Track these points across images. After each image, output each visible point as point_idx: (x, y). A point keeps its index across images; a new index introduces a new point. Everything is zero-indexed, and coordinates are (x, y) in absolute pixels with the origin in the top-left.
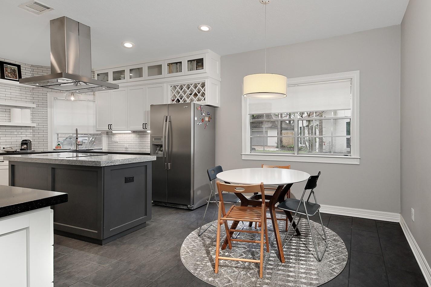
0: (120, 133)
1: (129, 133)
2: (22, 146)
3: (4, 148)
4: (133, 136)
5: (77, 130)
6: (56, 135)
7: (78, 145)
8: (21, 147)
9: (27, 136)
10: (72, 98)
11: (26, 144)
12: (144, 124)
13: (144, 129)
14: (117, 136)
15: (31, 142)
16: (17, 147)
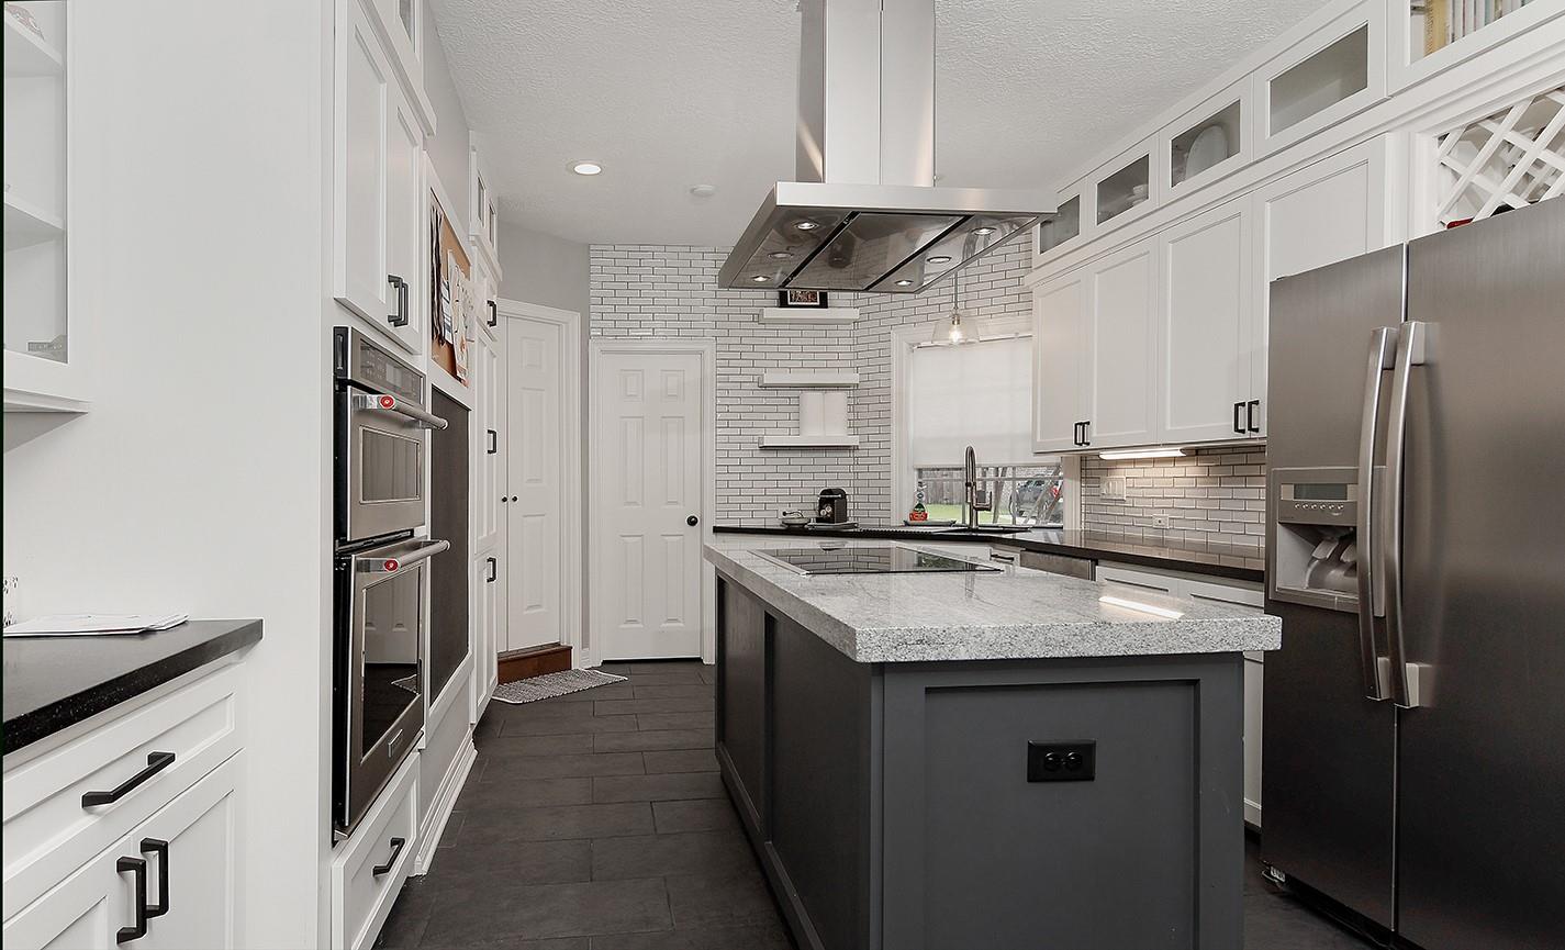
0: (1134, 461)
1: (1174, 460)
2: (821, 508)
3: (785, 514)
4: (1192, 469)
5: (971, 453)
6: (916, 473)
7: (977, 510)
8: (819, 511)
9: (835, 475)
10: (956, 335)
11: (830, 502)
12: (1243, 405)
13: (1243, 431)
14: (1123, 473)
15: (844, 495)
16: (808, 513)
